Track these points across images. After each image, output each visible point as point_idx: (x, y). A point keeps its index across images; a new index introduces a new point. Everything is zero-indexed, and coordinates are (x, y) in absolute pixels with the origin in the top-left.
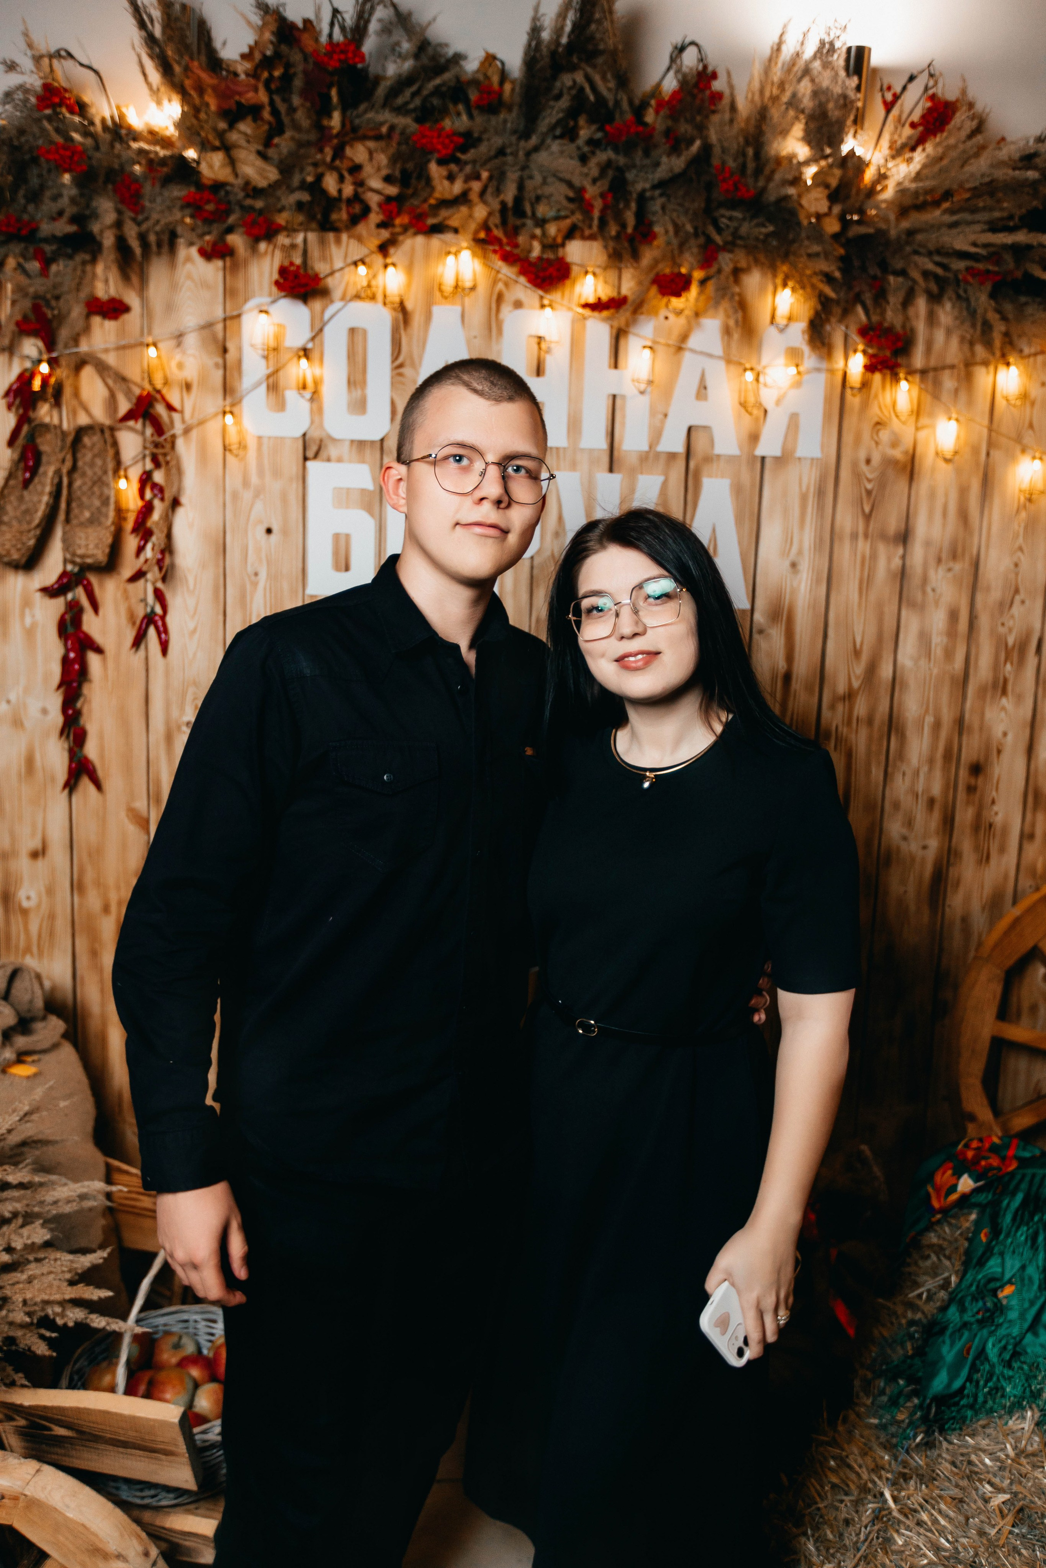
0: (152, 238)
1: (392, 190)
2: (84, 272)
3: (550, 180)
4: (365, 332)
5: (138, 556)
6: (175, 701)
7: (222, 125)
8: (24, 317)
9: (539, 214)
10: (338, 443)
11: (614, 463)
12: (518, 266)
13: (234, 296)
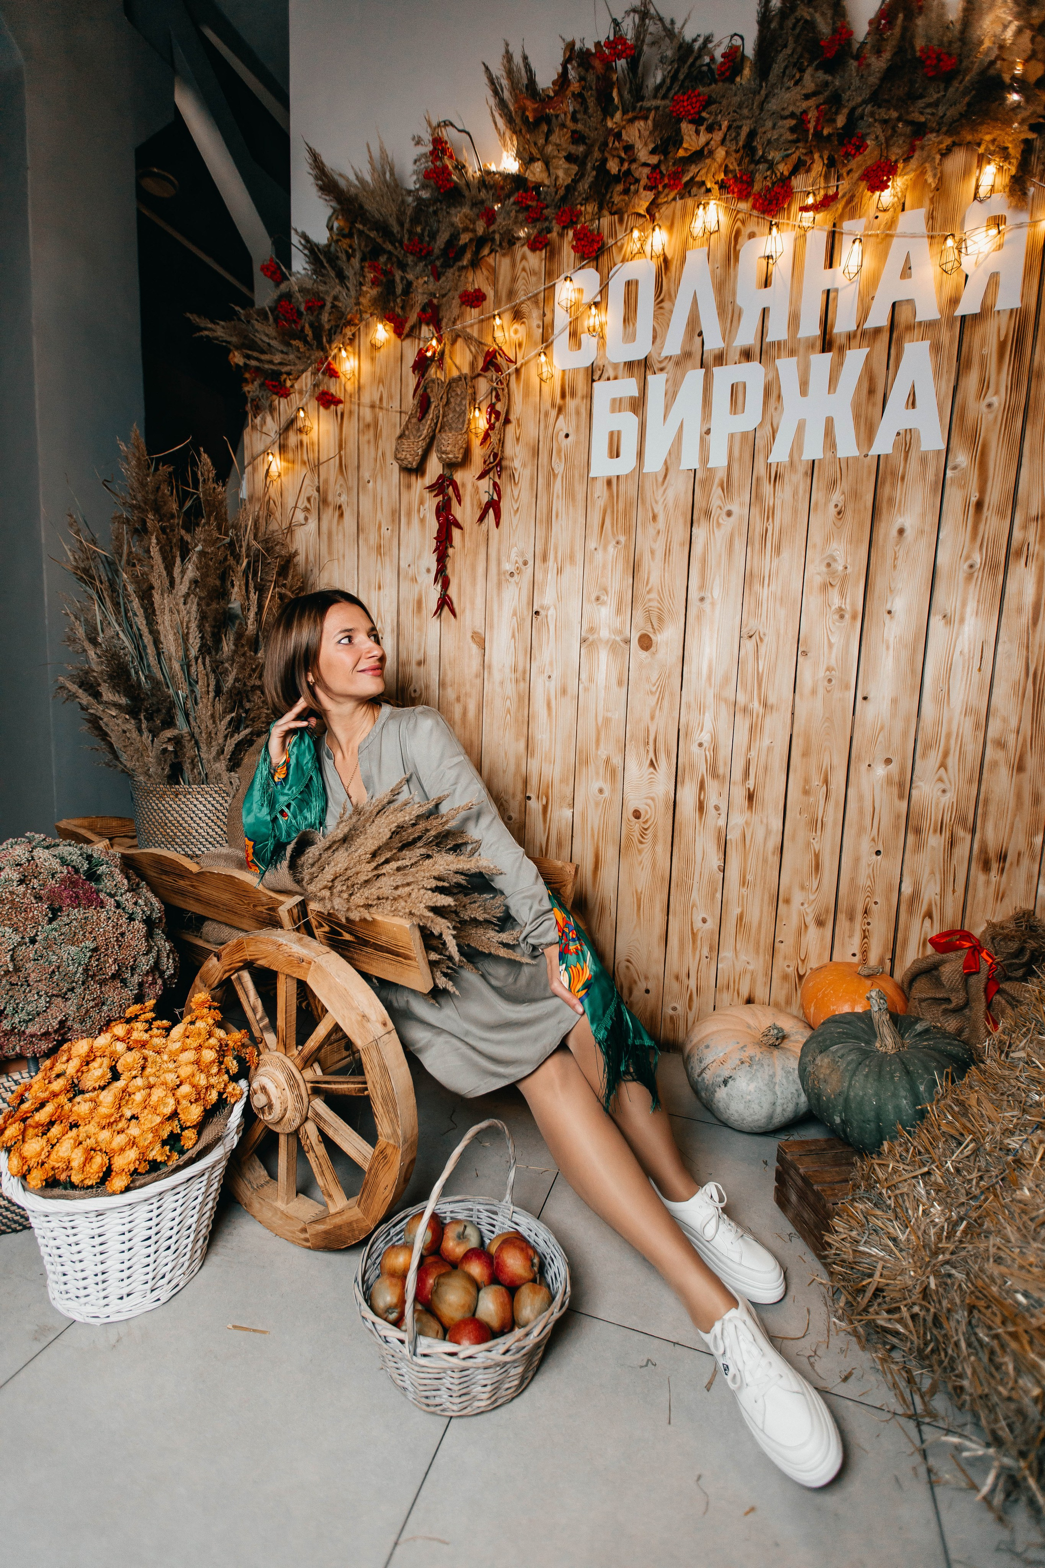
0: (497, 237)
1: (654, 160)
2: (460, 276)
3: (779, 124)
4: (637, 282)
5: (485, 462)
6: (503, 558)
7: (541, 141)
8: (423, 309)
9: (770, 158)
10: (615, 366)
11: (827, 343)
12: (751, 200)
13: (551, 274)
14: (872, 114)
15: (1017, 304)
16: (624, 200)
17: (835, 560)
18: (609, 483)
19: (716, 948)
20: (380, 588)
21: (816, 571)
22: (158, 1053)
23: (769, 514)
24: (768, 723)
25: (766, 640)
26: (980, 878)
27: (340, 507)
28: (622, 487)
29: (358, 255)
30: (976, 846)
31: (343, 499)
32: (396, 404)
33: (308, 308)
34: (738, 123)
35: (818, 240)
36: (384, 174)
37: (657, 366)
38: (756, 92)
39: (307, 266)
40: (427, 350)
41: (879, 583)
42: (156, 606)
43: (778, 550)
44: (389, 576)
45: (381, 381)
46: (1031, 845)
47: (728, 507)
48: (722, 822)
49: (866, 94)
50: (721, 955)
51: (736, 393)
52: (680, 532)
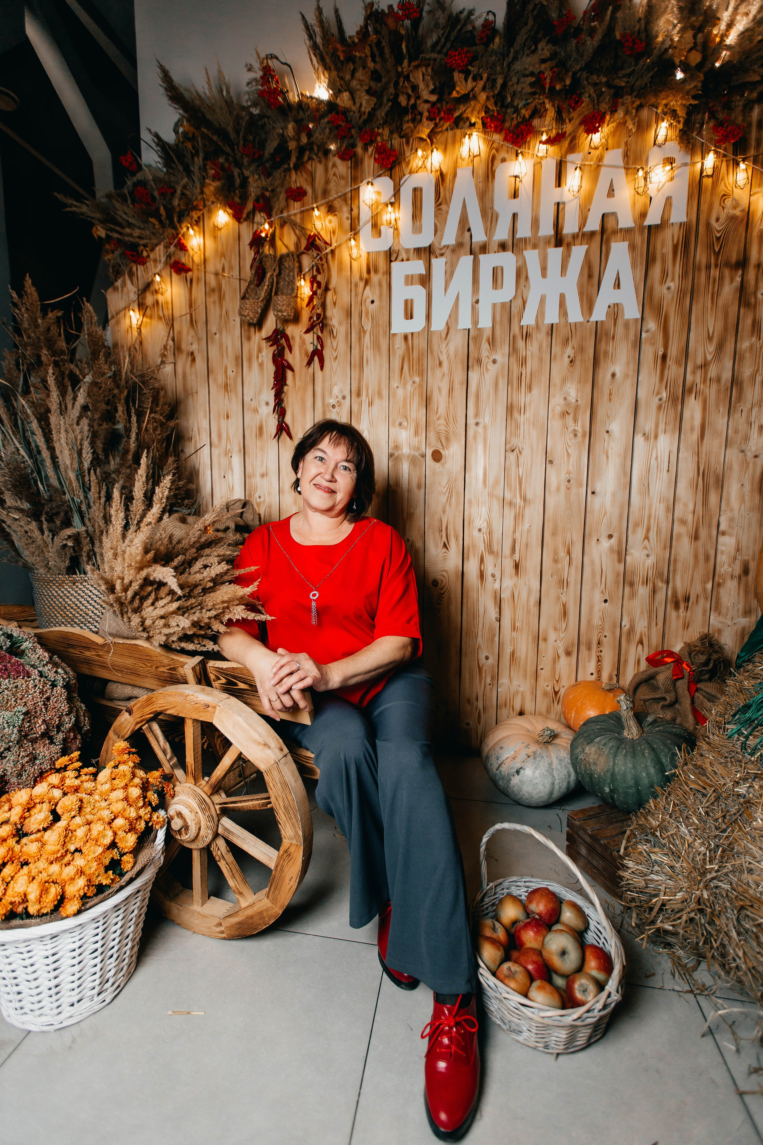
0: (315, 148)
1: (434, 98)
2: (285, 176)
3: (522, 80)
4: (421, 189)
5: (310, 320)
6: (327, 394)
7: (348, 77)
8: (257, 200)
9: (515, 104)
10: (407, 251)
11: (559, 240)
12: (503, 133)
13: (356, 179)
14: (587, 79)
15: (684, 219)
16: (410, 127)
17: (570, 395)
18: (406, 337)
19: (496, 677)
20: (228, 417)
21: (557, 403)
22: (90, 794)
23: (523, 362)
24: (527, 512)
25: (523, 453)
26: (673, 614)
27: (192, 353)
28: (416, 342)
29: (201, 155)
30: (670, 593)
31: (195, 347)
32: (236, 273)
33: (161, 194)
34: (493, 77)
35: (550, 166)
36: (222, 91)
37: (438, 252)
38: (504, 55)
39: (159, 160)
40: (261, 232)
41: (601, 412)
42: (52, 426)
43: (530, 388)
44: (235, 408)
45: (223, 255)
46: (705, 589)
47: (494, 357)
48: (497, 586)
49: (583, 63)
50: (500, 682)
51: (497, 274)
52: (459, 375)
